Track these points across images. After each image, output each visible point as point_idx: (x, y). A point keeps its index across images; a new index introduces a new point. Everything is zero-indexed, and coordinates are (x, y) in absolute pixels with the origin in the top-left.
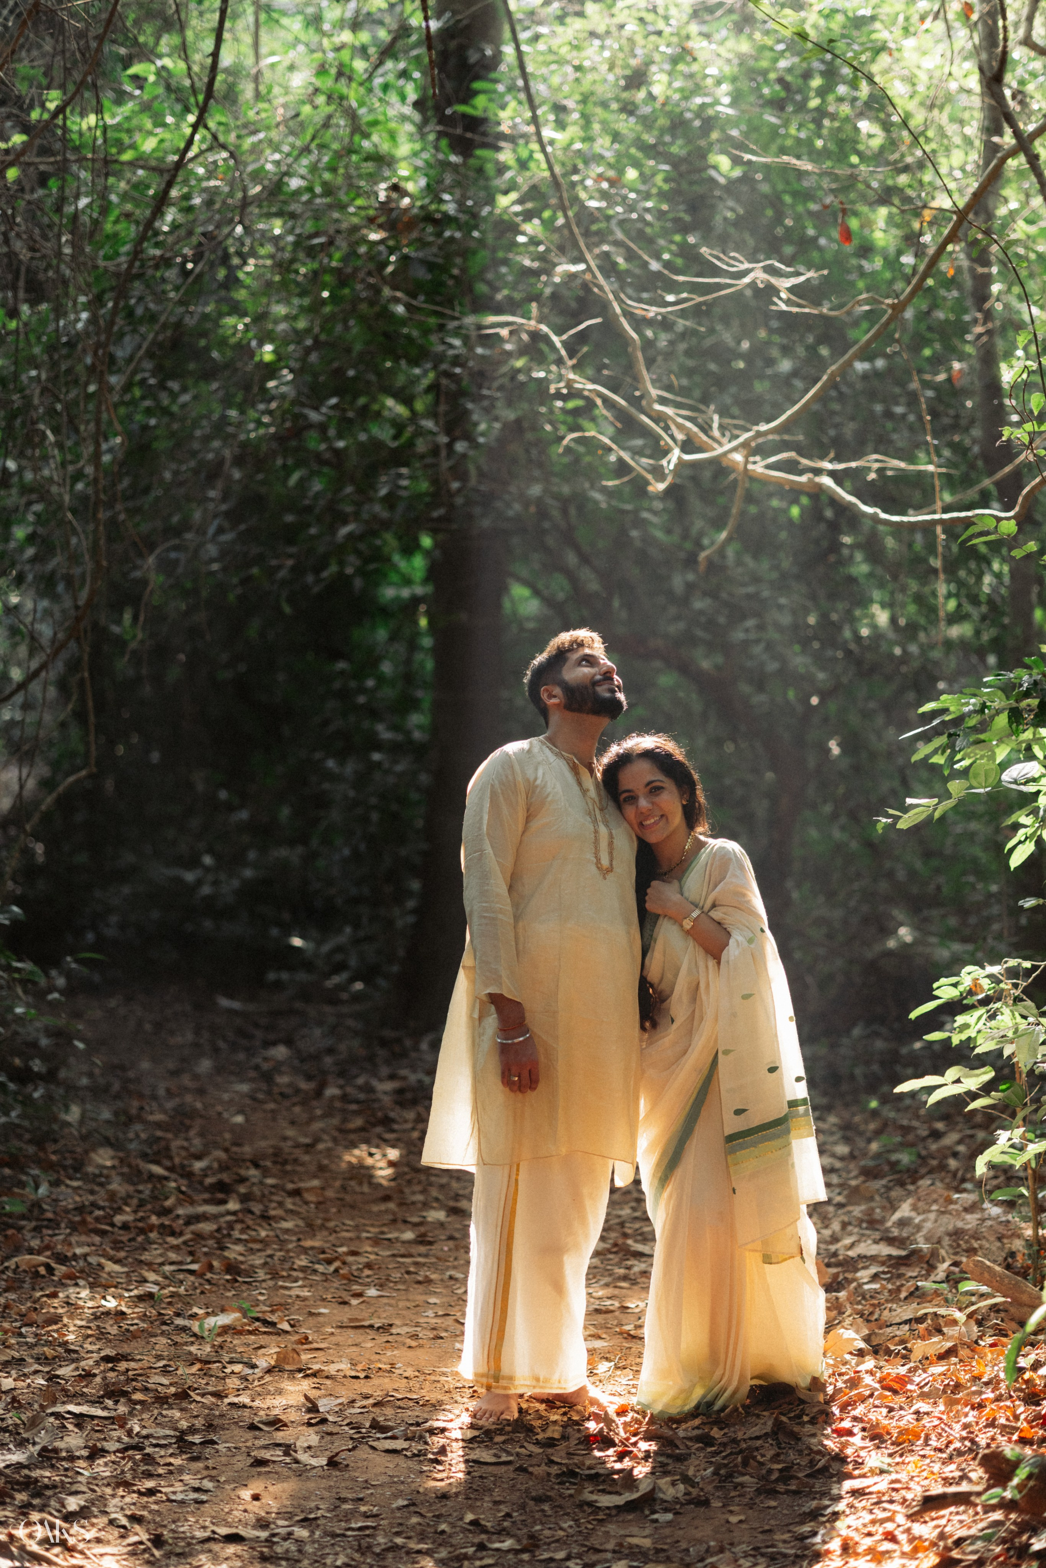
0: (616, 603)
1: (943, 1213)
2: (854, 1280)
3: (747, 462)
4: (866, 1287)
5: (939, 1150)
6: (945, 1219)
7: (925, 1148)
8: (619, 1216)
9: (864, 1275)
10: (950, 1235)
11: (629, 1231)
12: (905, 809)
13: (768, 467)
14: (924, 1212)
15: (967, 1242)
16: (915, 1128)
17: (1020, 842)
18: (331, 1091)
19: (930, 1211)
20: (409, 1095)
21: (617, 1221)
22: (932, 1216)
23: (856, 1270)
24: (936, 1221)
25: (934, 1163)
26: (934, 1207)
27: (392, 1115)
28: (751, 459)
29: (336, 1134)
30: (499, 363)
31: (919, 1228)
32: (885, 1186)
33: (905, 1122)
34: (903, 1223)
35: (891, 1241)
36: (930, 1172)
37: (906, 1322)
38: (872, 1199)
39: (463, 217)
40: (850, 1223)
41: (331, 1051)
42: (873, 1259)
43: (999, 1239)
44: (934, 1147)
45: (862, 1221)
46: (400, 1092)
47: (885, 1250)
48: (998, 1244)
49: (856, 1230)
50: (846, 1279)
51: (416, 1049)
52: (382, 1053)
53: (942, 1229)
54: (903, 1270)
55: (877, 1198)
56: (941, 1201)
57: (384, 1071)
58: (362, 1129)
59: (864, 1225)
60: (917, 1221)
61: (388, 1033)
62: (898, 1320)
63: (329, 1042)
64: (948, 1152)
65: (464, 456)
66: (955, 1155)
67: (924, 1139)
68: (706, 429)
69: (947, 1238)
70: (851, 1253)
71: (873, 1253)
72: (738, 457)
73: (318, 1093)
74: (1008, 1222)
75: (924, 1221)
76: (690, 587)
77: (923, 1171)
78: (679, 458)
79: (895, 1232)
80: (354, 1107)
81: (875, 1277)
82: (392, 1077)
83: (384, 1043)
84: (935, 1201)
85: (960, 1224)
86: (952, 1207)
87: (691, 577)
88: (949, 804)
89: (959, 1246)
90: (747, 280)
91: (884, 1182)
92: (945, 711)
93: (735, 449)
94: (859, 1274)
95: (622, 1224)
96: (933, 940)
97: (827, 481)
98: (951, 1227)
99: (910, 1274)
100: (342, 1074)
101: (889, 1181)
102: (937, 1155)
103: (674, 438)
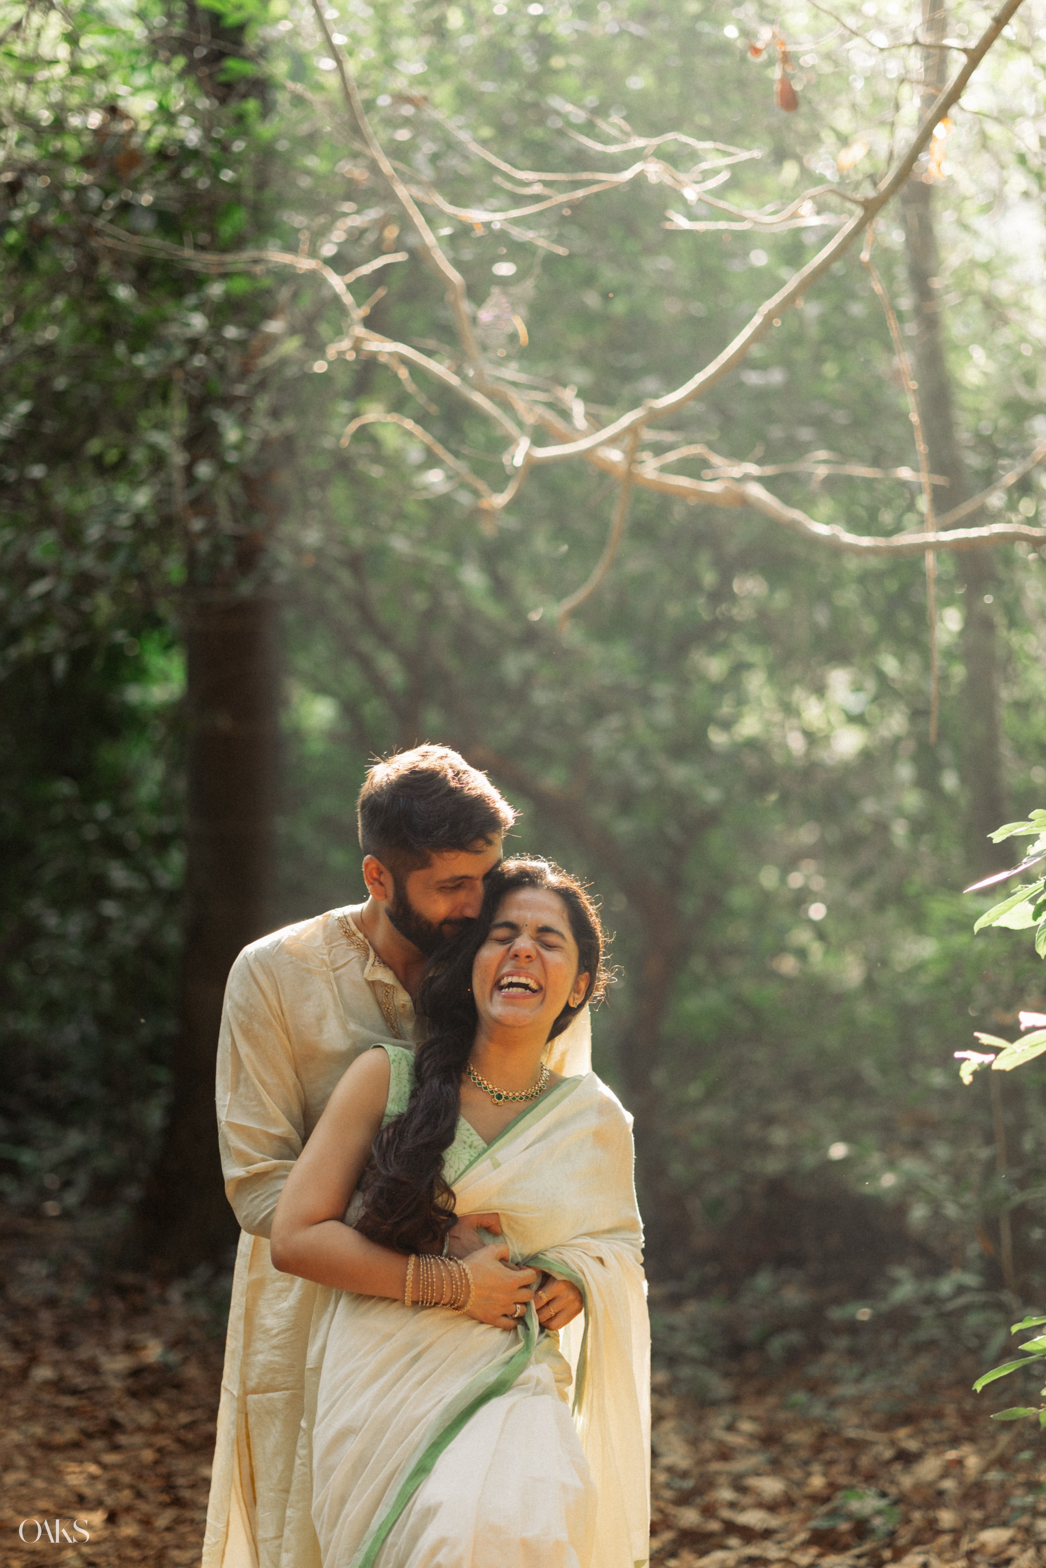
3: (630, 462)
12: (1017, 1034)
13: (663, 469)
18: (43, 1373)
20: (149, 1380)
25: (917, 1516)
27: (120, 1415)
28: (638, 457)
29: (36, 1453)
39: (212, 151)
41: (51, 1302)
46: (136, 1373)
51: (164, 1301)
52: (118, 1305)
57: (118, 1335)
58: (76, 1445)
61: (129, 1278)
63: (50, 1288)
65: (212, 484)
72: (615, 455)
73: (24, 1373)
76: (528, 674)
78: (528, 455)
80: (68, 1401)
82: (130, 1348)
83: (122, 1291)
87: (530, 660)
90: (627, 175)
93: (609, 442)
97: (756, 491)
100: (63, 1341)
101: (859, 1557)
102: (917, 1499)
103: (520, 424)
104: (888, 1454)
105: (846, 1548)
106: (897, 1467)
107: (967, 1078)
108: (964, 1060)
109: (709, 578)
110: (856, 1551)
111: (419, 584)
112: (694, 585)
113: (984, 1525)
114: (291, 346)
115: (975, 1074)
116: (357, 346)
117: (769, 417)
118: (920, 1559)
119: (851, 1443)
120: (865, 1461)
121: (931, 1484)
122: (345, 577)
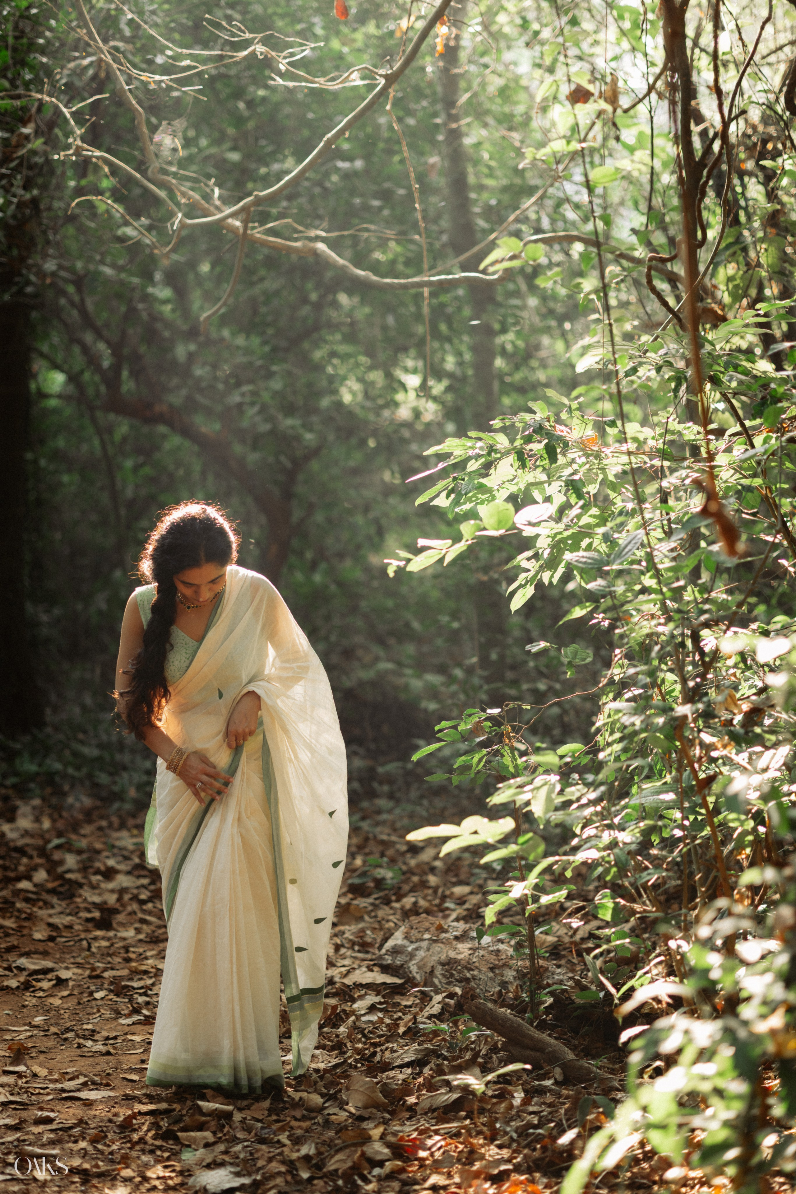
0: (125, 374)
1: (435, 941)
2: (353, 1012)
3: (246, 228)
4: (364, 1019)
5: (418, 865)
6: (437, 947)
7: (405, 863)
8: (124, 939)
9: (360, 1006)
10: (443, 964)
11: (133, 956)
12: (418, 551)
13: (266, 233)
14: (417, 940)
15: (460, 972)
16: (394, 843)
17: (521, 586)
19: (422, 940)
21: (121, 944)
22: (425, 944)
23: (353, 1000)
24: (428, 949)
25: (415, 879)
26: (427, 936)
28: (250, 225)
30: (19, 146)
31: (412, 956)
32: (372, 904)
33: (384, 837)
34: (396, 951)
35: (385, 969)
36: (412, 890)
37: (408, 1065)
38: (361, 919)
40: (343, 946)
42: (370, 986)
43: (492, 969)
44: (413, 862)
45: (354, 943)
47: (379, 978)
48: (491, 975)
49: (349, 953)
50: (344, 1011)
53: (436, 958)
54: (397, 999)
55: (367, 918)
56: (433, 929)
59: (356, 948)
60: (410, 949)
62: (399, 1062)
64: (426, 868)
66: (433, 870)
67: (403, 854)
68: (207, 197)
69: (440, 968)
70: (348, 981)
71: (369, 981)
72: (236, 222)
74: (498, 951)
75: (417, 949)
76: (191, 356)
77: (406, 888)
78: (182, 222)
79: (389, 960)
81: (372, 1009)
84: (427, 930)
85: (452, 954)
86: (444, 935)
87: (192, 347)
88: (461, 547)
89: (452, 975)
90: (245, 53)
91: (370, 900)
92: (448, 455)
93: (233, 215)
94: (355, 1006)
95: (126, 949)
96: (408, 671)
97: (321, 246)
98: (443, 957)
99: (404, 1003)
101: (376, 899)
102: (417, 871)
103: (178, 204)
104: (404, 848)
105: (368, 895)
106: (409, 855)
107: (391, 574)
108: (390, 564)
109: (314, 297)
110: (376, 896)
111: (119, 296)
112: (305, 300)
113: (455, 884)
114: (38, 144)
115: (395, 572)
116: (77, 153)
117: (353, 192)
118: (413, 900)
119: (382, 842)
120: (390, 852)
121: (427, 863)
122: (71, 289)
